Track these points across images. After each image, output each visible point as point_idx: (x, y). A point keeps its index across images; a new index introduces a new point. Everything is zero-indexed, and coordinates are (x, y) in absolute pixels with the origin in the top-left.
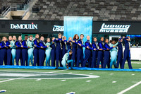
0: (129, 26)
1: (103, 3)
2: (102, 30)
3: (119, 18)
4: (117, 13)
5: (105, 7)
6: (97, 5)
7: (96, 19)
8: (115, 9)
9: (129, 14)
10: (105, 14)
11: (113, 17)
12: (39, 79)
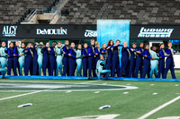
0: (172, 30)
1: (142, 5)
2: (141, 34)
3: (160, 21)
4: (157, 15)
5: (144, 8)
6: (135, 7)
7: (134, 22)
8: (155, 11)
9: (172, 16)
10: (144, 17)
11: (153, 20)
12: (70, 91)
